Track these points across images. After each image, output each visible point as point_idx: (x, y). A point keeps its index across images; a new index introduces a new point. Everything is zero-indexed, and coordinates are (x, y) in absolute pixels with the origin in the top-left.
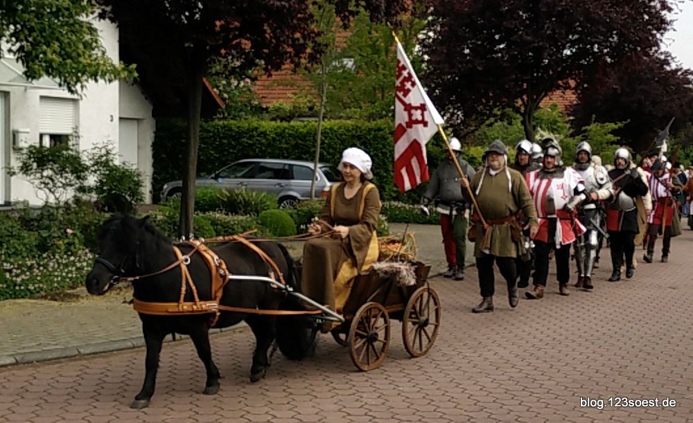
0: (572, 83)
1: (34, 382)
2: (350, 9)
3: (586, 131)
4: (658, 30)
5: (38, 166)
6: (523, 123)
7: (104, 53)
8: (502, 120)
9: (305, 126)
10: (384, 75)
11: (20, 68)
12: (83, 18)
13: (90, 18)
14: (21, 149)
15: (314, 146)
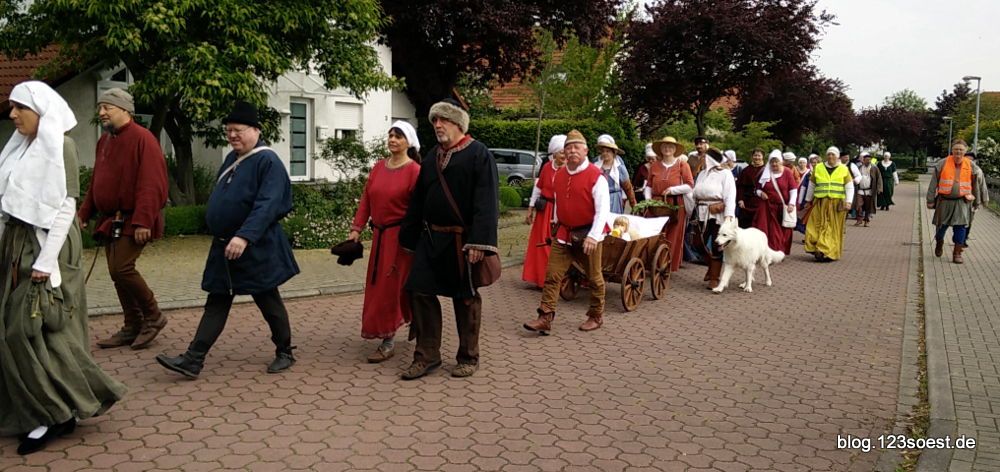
0: (736, 91)
1: (333, 308)
2: (564, 35)
3: (746, 128)
4: (807, 48)
5: (334, 153)
6: (696, 122)
7: (381, 69)
8: (679, 119)
9: (528, 124)
10: (589, 85)
11: (322, 81)
12: (367, 43)
13: (371, 44)
14: (322, 140)
15: (535, 139)
